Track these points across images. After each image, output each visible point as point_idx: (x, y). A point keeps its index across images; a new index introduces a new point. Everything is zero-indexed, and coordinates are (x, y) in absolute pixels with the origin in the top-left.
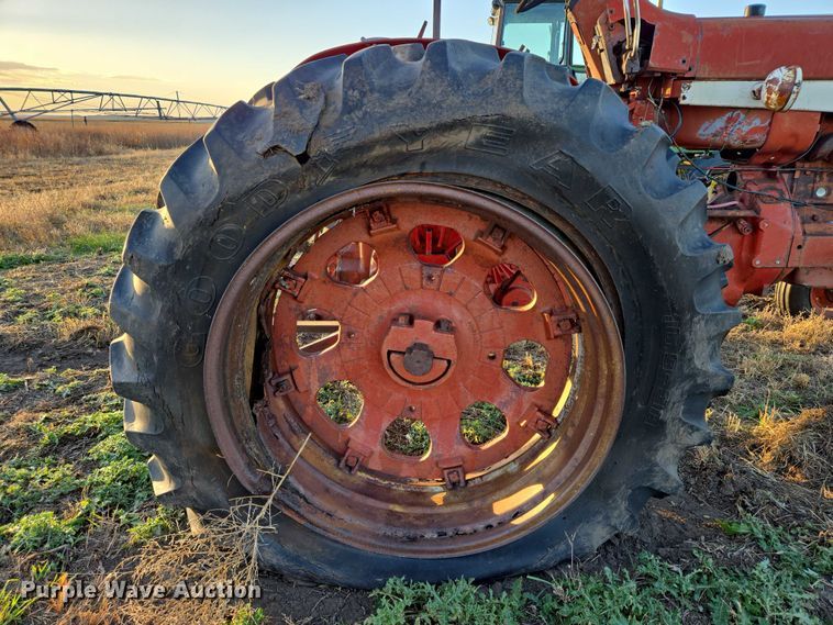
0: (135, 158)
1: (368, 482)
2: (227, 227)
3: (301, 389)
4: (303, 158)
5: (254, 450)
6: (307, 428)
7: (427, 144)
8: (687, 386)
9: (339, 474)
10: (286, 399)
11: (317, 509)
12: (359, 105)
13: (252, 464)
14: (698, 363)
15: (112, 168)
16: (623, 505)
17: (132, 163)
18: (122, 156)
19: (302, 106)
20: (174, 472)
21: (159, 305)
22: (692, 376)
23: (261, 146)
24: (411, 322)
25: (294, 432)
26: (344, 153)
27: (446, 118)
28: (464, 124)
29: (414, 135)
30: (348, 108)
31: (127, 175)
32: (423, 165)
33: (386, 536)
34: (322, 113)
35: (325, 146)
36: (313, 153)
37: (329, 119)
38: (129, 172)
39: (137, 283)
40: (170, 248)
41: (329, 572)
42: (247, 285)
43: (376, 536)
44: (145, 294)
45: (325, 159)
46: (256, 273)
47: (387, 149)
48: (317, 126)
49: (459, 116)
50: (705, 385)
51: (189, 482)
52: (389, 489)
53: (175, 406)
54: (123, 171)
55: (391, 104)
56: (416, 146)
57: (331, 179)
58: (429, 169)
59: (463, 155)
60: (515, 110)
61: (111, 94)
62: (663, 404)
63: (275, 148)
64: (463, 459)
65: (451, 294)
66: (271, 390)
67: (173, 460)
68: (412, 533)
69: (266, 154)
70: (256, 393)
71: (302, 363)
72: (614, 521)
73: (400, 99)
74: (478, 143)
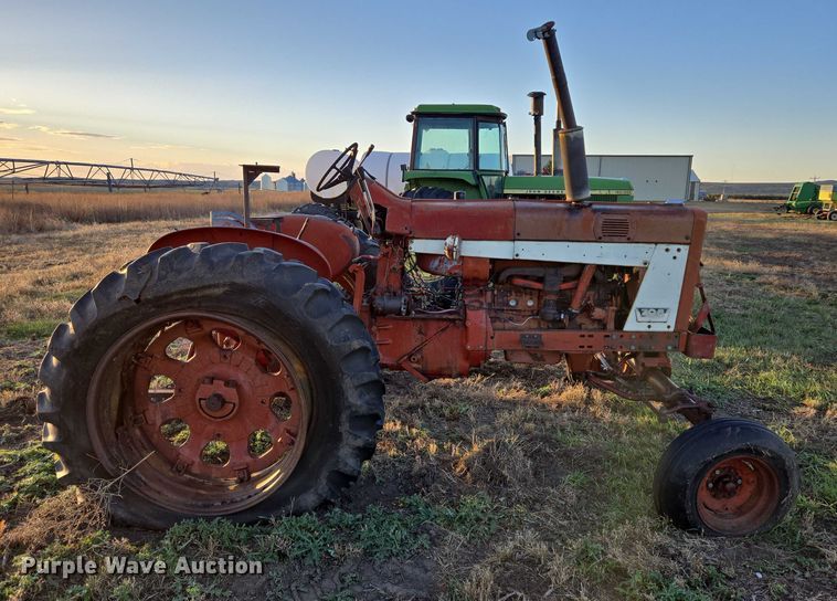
0: (78, 236)
1: (190, 480)
2: (101, 332)
3: (150, 422)
4: (138, 301)
5: (114, 452)
6: (153, 447)
7: (200, 294)
8: (348, 412)
9: (171, 474)
10: (141, 428)
11: (151, 489)
12: (165, 277)
13: (112, 459)
14: (350, 399)
15: (52, 249)
16: (324, 481)
17: (74, 242)
18: (64, 233)
19: (139, 277)
20: (68, 464)
21: (65, 371)
22: (350, 407)
23: (118, 296)
24: (212, 383)
25: (144, 447)
26: (157, 299)
27: (206, 283)
28: (216, 286)
29: (191, 291)
30: (160, 279)
31: (67, 257)
32: (199, 302)
33: (192, 505)
34: (149, 280)
35: (149, 295)
36: (142, 298)
37: (151, 283)
38: (69, 253)
39: (54, 361)
40: (72, 342)
41: (154, 522)
42: (111, 361)
43: (186, 505)
44: (58, 366)
45: (148, 301)
46: (116, 354)
47: (179, 296)
48: (145, 286)
49: (212, 283)
50: (356, 412)
51: (76, 469)
52: (203, 483)
53: (71, 425)
54: (63, 252)
55: (180, 277)
56: (194, 295)
57: (153, 309)
58: (203, 304)
59: (218, 298)
60: (239, 280)
61: (58, 163)
62: (339, 424)
63: (124, 297)
64: (247, 464)
65: (238, 366)
66: (131, 423)
67: (68, 456)
68: (207, 503)
69: (120, 299)
70: (120, 422)
71: (151, 407)
72: (320, 492)
73: (185, 275)
74: (224, 293)
